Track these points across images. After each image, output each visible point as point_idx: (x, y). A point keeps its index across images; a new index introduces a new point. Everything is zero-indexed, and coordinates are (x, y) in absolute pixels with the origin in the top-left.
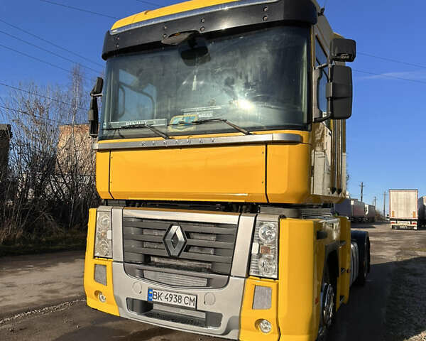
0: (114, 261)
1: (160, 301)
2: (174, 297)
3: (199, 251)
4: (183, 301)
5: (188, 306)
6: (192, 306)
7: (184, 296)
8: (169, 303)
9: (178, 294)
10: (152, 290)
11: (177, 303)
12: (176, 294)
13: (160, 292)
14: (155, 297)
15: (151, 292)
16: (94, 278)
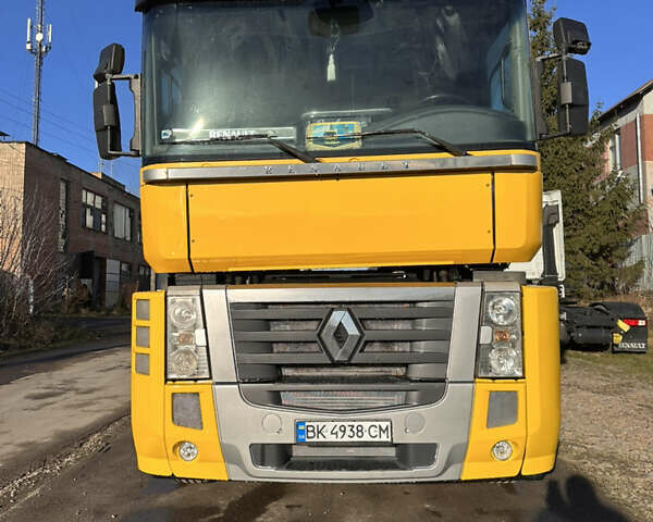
0: (218, 383)
1: (321, 439)
2: (348, 429)
3: (384, 349)
4: (366, 434)
5: (377, 439)
6: (384, 438)
7: (366, 425)
8: (339, 440)
9: (356, 424)
10: (303, 423)
11: (356, 439)
12: (353, 423)
13: (321, 425)
14: (311, 434)
15: (301, 427)
16: (173, 419)
